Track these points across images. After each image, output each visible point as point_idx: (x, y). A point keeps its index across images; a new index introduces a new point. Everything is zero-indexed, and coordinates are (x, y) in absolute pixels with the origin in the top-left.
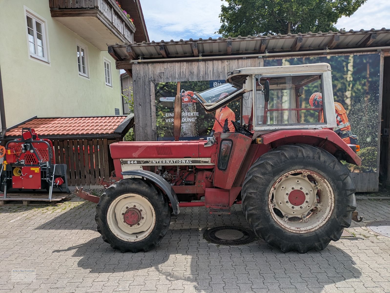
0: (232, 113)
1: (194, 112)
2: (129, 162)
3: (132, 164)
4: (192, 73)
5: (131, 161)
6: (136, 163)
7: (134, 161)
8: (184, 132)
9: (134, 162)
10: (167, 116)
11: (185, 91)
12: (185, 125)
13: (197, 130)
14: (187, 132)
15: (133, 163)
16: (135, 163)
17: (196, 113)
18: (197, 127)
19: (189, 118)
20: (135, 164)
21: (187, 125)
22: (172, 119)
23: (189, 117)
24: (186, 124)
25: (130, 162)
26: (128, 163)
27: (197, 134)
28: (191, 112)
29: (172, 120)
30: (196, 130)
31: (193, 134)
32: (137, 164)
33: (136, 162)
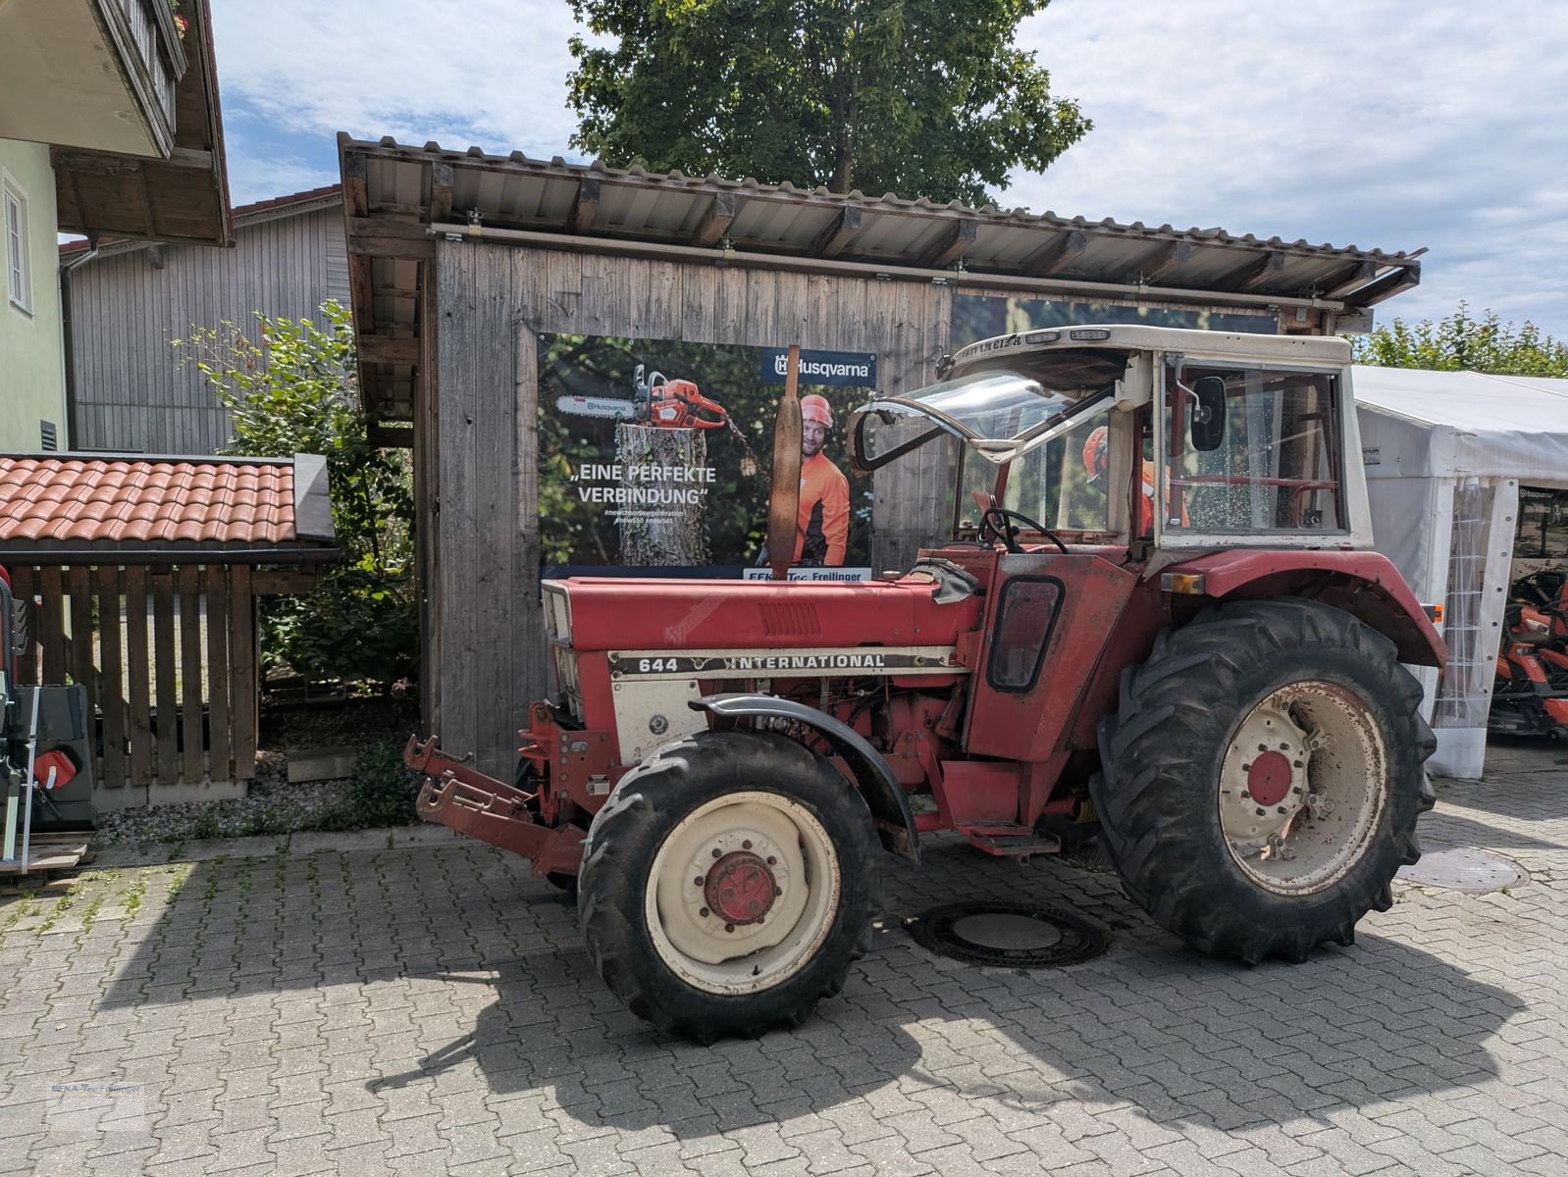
0: (838, 478)
1: (698, 465)
2: (644, 666)
3: (657, 671)
4: (693, 311)
5: (652, 660)
6: (675, 668)
7: (666, 661)
8: (654, 546)
9: (664, 665)
10: (586, 474)
11: (666, 381)
12: (660, 517)
13: (708, 539)
14: (665, 546)
15: (661, 668)
16: (668, 666)
17: (705, 473)
18: (706, 527)
19: (676, 491)
20: (670, 671)
21: (667, 517)
22: (606, 490)
23: (678, 486)
24: (663, 513)
25: (651, 664)
26: (642, 669)
27: (706, 554)
28: (683, 466)
29: (606, 495)
30: (704, 541)
31: (691, 555)
32: (677, 671)
33: (672, 665)
